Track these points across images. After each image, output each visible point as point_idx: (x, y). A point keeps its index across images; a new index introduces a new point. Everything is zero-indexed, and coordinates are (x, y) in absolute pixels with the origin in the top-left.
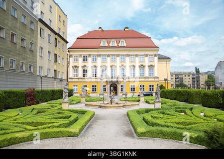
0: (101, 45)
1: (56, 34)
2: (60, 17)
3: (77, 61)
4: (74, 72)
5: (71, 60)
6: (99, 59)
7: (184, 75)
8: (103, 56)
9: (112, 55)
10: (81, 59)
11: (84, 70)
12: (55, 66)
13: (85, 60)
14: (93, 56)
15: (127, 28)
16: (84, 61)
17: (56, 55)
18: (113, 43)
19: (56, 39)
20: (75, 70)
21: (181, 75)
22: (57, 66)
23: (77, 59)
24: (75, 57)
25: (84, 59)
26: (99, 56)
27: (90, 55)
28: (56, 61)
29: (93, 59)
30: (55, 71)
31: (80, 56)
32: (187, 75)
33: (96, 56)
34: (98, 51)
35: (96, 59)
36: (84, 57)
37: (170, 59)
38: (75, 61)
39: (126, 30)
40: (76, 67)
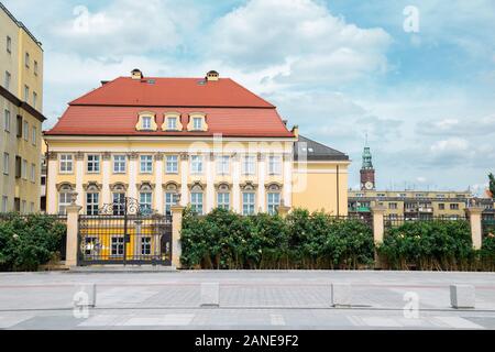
0: (140, 126)
1: (20, 104)
2: (27, 55)
3: (70, 169)
4: (62, 201)
5: (53, 166)
6: (133, 166)
7: (435, 205)
8: (143, 157)
9: (170, 155)
10: (81, 166)
11: (89, 195)
12: (17, 188)
13: (93, 166)
14: (116, 157)
15: (213, 73)
16: (90, 169)
17: (18, 158)
18: (172, 121)
19: (19, 118)
20: (62, 195)
21: (428, 202)
22: (20, 187)
23: (70, 164)
24: (63, 158)
25: (90, 164)
26: (133, 156)
27: (107, 155)
28: (18, 176)
29: (116, 164)
30: (17, 200)
31: (79, 155)
32: (447, 205)
33: (123, 158)
34: (130, 143)
35: (123, 164)
36: (90, 158)
37: (346, 158)
38: (63, 169)
39: (209, 79)
40: (67, 185)
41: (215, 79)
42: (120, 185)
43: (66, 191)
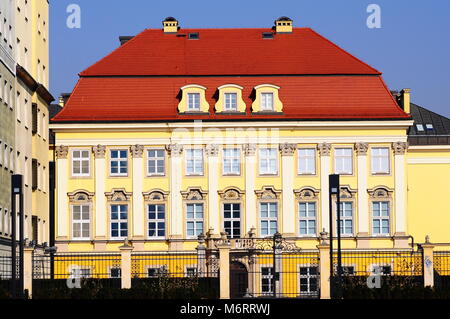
0: (183, 107)
3: (86, 171)
4: (77, 216)
5: (63, 167)
6: (176, 165)
8: (191, 152)
10: (101, 165)
11: (114, 208)
13: (119, 166)
14: (151, 153)
16: (114, 170)
20: (76, 208)
22: (37, 201)
23: (86, 164)
24: (76, 154)
25: (114, 164)
26: (175, 150)
27: (137, 150)
28: (35, 185)
29: (151, 163)
30: (34, 219)
31: (99, 151)
33: (161, 153)
35: (161, 163)
36: (114, 154)
38: (76, 171)
39: (280, 29)
40: (83, 195)
41: (288, 29)
42: (158, 194)
43: (82, 203)
